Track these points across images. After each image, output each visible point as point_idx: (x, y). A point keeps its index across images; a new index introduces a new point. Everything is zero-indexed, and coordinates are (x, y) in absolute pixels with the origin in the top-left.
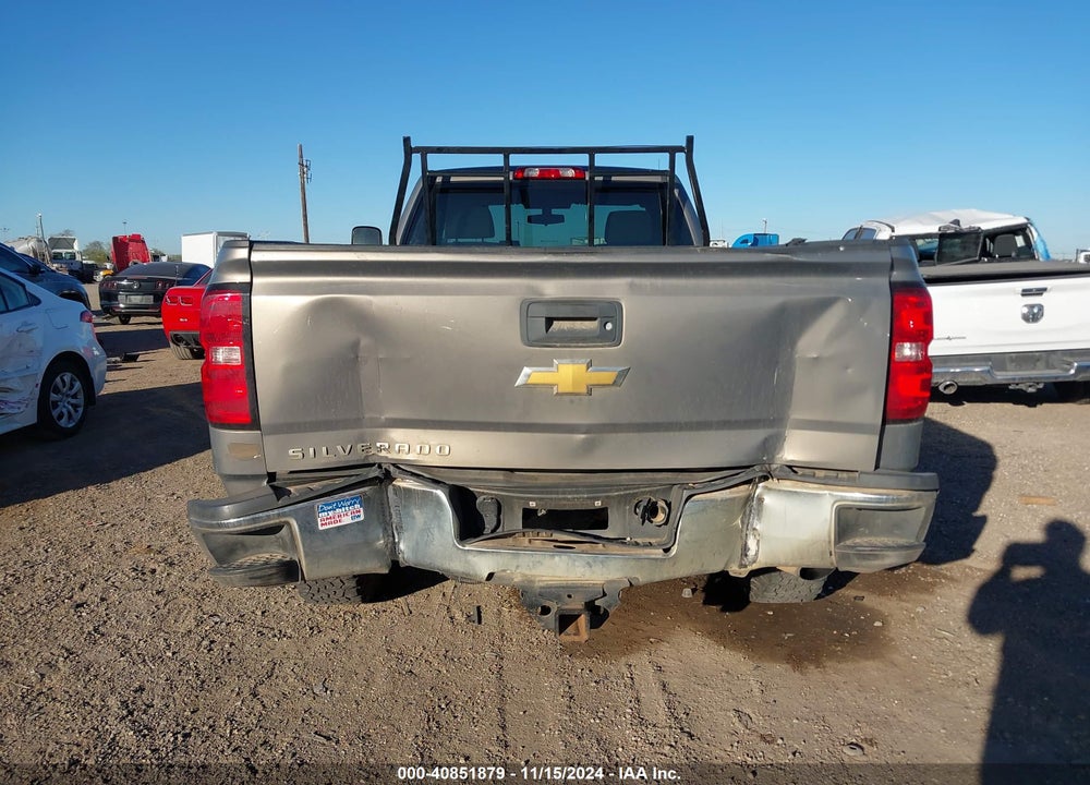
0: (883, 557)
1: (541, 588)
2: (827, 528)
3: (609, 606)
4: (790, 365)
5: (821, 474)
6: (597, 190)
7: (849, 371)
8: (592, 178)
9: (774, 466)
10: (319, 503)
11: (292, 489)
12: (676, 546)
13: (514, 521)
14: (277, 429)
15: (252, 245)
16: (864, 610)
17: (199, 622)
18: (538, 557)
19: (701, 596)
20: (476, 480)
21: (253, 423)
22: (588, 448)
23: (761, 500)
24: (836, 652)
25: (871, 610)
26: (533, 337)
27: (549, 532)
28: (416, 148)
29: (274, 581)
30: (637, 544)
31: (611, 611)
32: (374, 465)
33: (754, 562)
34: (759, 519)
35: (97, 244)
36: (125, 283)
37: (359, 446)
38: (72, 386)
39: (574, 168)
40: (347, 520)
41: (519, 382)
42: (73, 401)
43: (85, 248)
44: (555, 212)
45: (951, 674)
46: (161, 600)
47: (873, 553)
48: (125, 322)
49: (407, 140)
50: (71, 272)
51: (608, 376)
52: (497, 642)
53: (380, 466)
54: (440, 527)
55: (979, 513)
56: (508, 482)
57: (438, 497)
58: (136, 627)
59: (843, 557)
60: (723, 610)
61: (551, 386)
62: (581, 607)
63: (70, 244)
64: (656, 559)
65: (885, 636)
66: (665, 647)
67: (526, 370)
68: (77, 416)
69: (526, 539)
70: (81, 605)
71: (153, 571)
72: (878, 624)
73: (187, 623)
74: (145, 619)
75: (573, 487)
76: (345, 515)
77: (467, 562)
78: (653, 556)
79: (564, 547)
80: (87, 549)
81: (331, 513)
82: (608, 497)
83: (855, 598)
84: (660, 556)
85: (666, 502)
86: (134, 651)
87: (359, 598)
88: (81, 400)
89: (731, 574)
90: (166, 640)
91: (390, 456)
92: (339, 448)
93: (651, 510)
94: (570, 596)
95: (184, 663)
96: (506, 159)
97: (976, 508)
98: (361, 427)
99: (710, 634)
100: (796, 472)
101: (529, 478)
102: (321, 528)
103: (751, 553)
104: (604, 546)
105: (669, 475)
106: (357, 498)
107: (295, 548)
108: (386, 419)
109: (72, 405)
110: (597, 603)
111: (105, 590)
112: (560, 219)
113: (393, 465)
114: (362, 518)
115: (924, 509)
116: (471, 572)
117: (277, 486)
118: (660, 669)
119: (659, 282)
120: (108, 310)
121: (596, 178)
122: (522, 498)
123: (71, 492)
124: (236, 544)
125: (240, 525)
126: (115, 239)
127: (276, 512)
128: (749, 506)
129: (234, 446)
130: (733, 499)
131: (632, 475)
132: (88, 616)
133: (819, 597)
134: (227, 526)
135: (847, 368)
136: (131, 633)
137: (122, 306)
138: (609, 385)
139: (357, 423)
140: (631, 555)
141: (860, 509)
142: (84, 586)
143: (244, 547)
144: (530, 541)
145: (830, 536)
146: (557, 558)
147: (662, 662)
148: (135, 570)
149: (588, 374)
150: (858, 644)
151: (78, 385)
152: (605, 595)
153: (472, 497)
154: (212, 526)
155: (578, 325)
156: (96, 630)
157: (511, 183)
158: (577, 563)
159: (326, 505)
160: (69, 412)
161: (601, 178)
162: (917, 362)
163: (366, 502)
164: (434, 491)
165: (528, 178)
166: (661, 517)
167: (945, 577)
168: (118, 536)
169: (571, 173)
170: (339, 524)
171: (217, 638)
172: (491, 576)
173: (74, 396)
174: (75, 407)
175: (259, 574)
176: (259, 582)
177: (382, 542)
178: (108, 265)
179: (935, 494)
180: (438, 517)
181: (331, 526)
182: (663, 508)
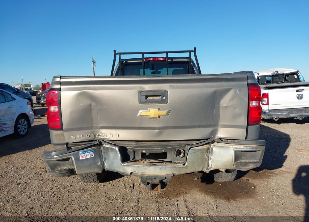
0: (249, 165)
1: (147, 176)
2: (232, 157)
3: (167, 182)
4: (219, 108)
5: (229, 141)
6: (169, 64)
7: (236, 110)
8: (167, 60)
9: (215, 139)
10: (80, 152)
11: (73, 148)
12: (186, 163)
13: (139, 157)
14: (68, 130)
15: (61, 77)
16: (249, 183)
17: (52, 189)
18: (145, 167)
19: (200, 180)
20: (127, 144)
21: (61, 128)
22: (159, 134)
23: (212, 149)
24: (240, 196)
25: (251, 183)
26: (142, 101)
27: (149, 160)
28: (117, 53)
29: (67, 175)
30: (175, 163)
31: (168, 183)
32: (97, 140)
33: (211, 168)
34: (212, 155)
35: (38, 85)
36: (43, 95)
37: (92, 135)
38: (24, 123)
39: (162, 58)
40: (89, 157)
41: (139, 114)
42: (24, 127)
43: (34, 87)
44: (159, 70)
45: (275, 202)
46: (42, 182)
47: (246, 164)
48: (43, 106)
49: (115, 51)
50: (30, 93)
51: (164, 113)
52: (138, 194)
53: (99, 141)
54: (116, 159)
55: (285, 155)
56: (136, 145)
57: (115, 149)
58: (34, 190)
59: (237, 166)
60: (206, 184)
61: (148, 116)
62: (158, 182)
63: (30, 85)
64: (181, 167)
65: (255, 191)
66: (188, 195)
67: (140, 111)
68: (25, 131)
69: (142, 162)
70: (19, 184)
71: (41, 174)
72: (253, 187)
73: (48, 189)
74: (36, 188)
75: (157, 146)
76: (88, 155)
77: (124, 169)
78: (180, 166)
79: (153, 164)
80: (23, 168)
81: (84, 155)
82: (166, 149)
83: (246, 180)
84: (182, 166)
85: (184, 150)
86: (32, 197)
87: (98, 181)
88: (26, 127)
89: (205, 172)
90: (41, 194)
91: (101, 137)
92: (86, 135)
93: (179, 153)
94: (155, 179)
95: (46, 200)
96: (143, 55)
97: (284, 153)
98: (93, 129)
99: (202, 191)
100: (222, 141)
101: (143, 143)
102: (81, 159)
103: (210, 165)
104: (165, 164)
105: (185, 142)
106: (92, 150)
107: (73, 165)
108: (100, 127)
109: (24, 128)
110: (164, 181)
111: (26, 180)
112: (160, 72)
113: (102, 140)
114: (93, 156)
115: (261, 151)
116: (126, 172)
117: (68, 147)
118: (186, 201)
119: (179, 85)
120: (38, 103)
121: (169, 60)
122: (141, 150)
123: (21, 152)
124: (57, 164)
125: (57, 158)
126: (42, 84)
127: (67, 154)
128: (209, 151)
129: (56, 135)
130: (204, 149)
131: (173, 142)
132: (21, 187)
133: (235, 179)
134: (53, 158)
135: (235, 109)
136: (32, 192)
137: (42, 101)
138: (165, 115)
139: (91, 128)
140: (173, 166)
141: (242, 151)
142: (21, 178)
143: (59, 165)
144: (143, 162)
145: (233, 160)
146: (151, 167)
147: (187, 199)
148: (36, 174)
149: (159, 112)
150: (247, 194)
151: (26, 122)
152: (166, 178)
153: (126, 149)
154: (49, 159)
155: (155, 98)
156: (22, 191)
157: (145, 63)
158: (157, 169)
159: (82, 152)
160: (23, 130)
161: (170, 60)
162: (257, 107)
163: (94, 151)
164: (115, 148)
165: (149, 61)
166: (182, 155)
167: (274, 174)
168: (32, 164)
169: (162, 59)
170: (86, 158)
171: (57, 193)
172: (131, 173)
173: (25, 126)
174: (25, 129)
175: (62, 172)
176: (62, 175)
177: (100, 163)
178: (41, 91)
179: (264, 146)
180: (116, 156)
181: (84, 158)
182: (183, 152)
